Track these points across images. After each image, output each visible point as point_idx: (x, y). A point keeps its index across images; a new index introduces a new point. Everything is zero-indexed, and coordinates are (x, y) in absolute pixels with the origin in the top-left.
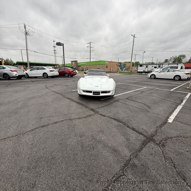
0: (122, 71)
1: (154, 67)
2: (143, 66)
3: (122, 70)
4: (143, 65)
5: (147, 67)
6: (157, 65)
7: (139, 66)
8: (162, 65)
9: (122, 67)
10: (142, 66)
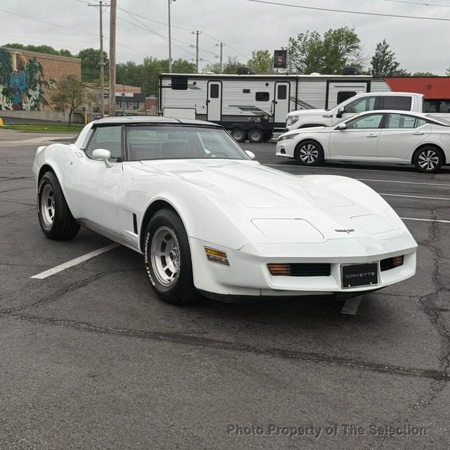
0: (17, 114)
1: (252, 96)
2: (194, 87)
3: (18, 107)
4: (190, 82)
5: (215, 92)
6: (272, 84)
7: (167, 82)
8: (293, 84)
9: (15, 81)
10: (184, 87)
